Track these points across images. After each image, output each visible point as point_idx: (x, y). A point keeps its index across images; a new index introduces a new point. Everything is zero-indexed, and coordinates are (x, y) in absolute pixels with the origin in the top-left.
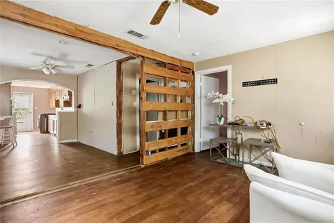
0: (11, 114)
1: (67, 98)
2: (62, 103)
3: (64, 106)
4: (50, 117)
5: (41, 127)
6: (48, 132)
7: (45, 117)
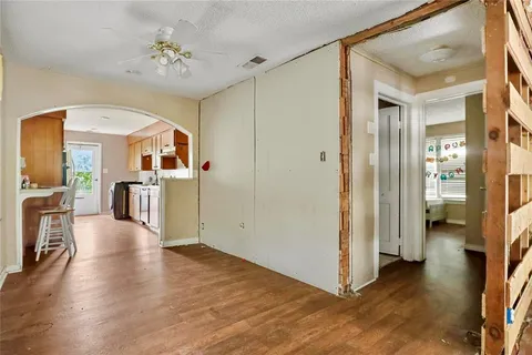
0: (64, 183)
1: (171, 150)
2: (157, 162)
3: (164, 167)
4: (133, 188)
5: (116, 207)
6: (128, 218)
7: (123, 190)
